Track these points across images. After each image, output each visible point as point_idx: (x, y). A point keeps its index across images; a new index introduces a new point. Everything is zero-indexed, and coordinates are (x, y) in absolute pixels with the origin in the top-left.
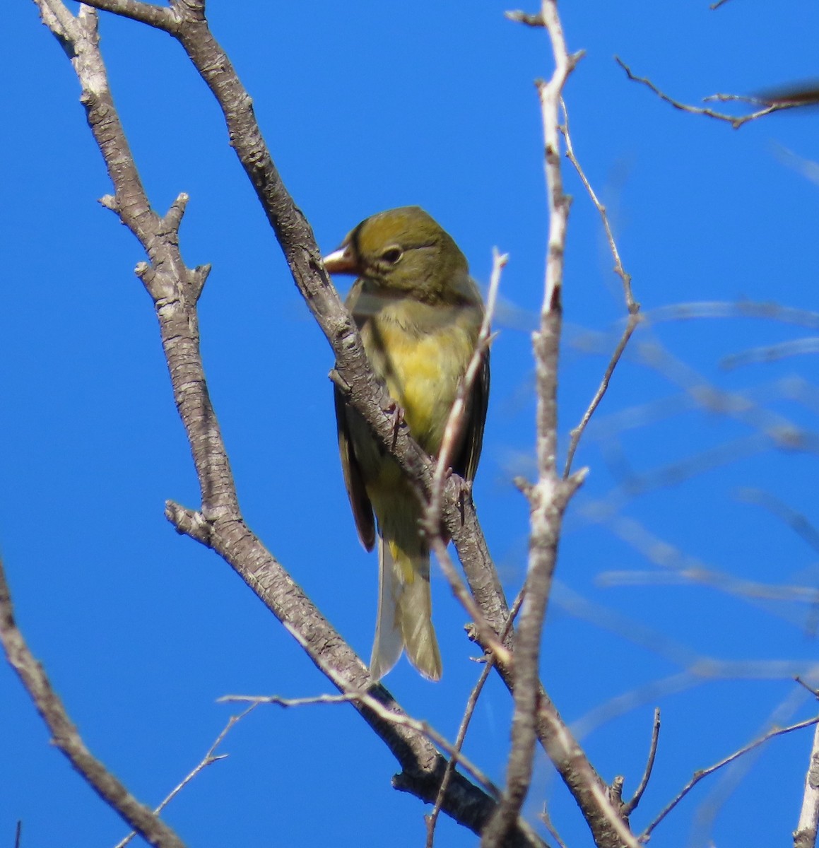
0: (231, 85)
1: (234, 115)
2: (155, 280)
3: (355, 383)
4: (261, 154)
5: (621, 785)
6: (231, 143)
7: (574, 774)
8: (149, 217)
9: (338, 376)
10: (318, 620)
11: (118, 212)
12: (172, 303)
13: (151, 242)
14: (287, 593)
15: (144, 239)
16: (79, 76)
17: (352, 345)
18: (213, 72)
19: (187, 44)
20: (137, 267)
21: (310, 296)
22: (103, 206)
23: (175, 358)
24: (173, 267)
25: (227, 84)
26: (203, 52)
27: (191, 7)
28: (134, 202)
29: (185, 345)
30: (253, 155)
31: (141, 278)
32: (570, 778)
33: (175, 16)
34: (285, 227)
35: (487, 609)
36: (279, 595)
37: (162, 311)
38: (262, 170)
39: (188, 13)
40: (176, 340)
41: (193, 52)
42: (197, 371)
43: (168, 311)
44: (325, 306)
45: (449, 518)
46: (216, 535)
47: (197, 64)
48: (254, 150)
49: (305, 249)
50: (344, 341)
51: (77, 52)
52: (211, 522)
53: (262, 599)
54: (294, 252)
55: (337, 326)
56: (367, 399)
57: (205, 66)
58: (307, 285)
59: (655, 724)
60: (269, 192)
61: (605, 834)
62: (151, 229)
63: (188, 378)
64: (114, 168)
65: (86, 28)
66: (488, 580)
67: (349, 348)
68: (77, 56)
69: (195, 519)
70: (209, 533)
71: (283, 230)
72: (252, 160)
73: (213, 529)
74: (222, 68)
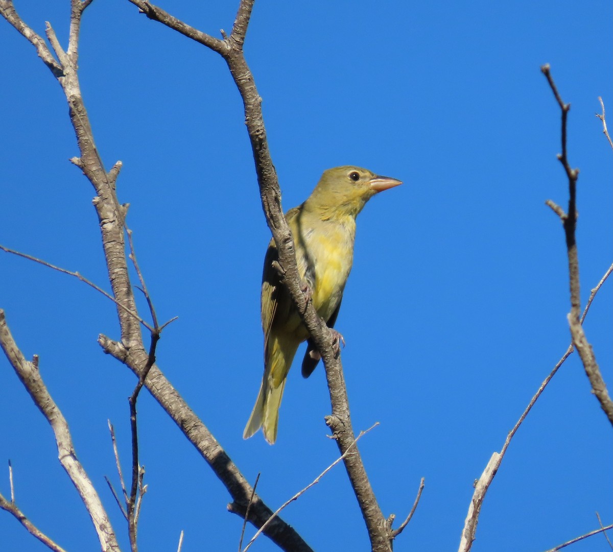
0: (252, 89)
1: (251, 106)
2: (103, 208)
3: (288, 270)
4: (262, 131)
5: (393, 519)
6: (246, 122)
7: (370, 509)
8: (100, 172)
9: (278, 265)
10: (189, 411)
11: (82, 168)
12: (111, 222)
13: (101, 186)
14: (171, 394)
15: (96, 184)
16: (65, 87)
17: (291, 248)
18: (244, 81)
19: (231, 62)
20: (94, 199)
21: (272, 217)
22: (72, 163)
23: (112, 254)
24: (112, 202)
25: (251, 88)
26: (240, 69)
27: (237, 41)
28: (93, 162)
29: (118, 247)
30: (258, 131)
31: (95, 206)
32: (367, 512)
33: (227, 46)
34: (266, 175)
35: (339, 408)
36: (166, 394)
37: (105, 226)
38: (261, 140)
39: (235, 45)
40: (113, 243)
41: (233, 68)
42: (124, 262)
43: (109, 227)
44: (279, 224)
45: (326, 354)
46: (129, 356)
47: (234, 75)
48: (259, 128)
49: (274, 189)
50: (287, 245)
51: (65, 74)
52: (128, 349)
53: (154, 396)
54: (267, 190)
55: (284, 236)
56: (293, 280)
57: (240, 76)
58: (271, 210)
59: (421, 486)
60: (262, 153)
61: (381, 546)
62: (101, 179)
63: (119, 266)
64: (83, 142)
65: (72, 60)
66: (342, 392)
67: (289, 249)
68: (65, 76)
69: (118, 346)
70: (125, 355)
71: (264, 177)
72: (257, 133)
73: (128, 353)
74: (249, 79)
